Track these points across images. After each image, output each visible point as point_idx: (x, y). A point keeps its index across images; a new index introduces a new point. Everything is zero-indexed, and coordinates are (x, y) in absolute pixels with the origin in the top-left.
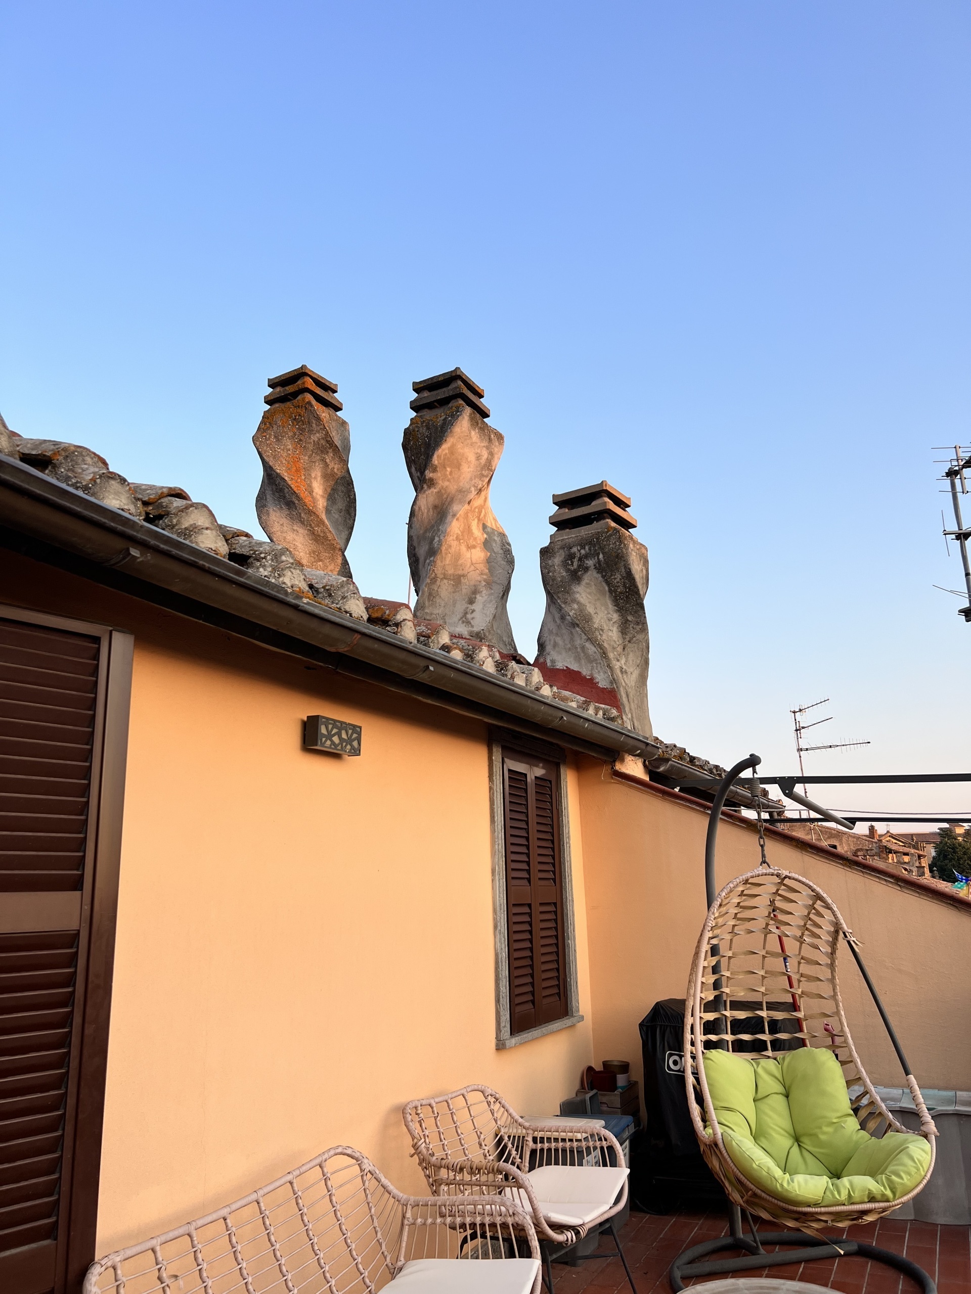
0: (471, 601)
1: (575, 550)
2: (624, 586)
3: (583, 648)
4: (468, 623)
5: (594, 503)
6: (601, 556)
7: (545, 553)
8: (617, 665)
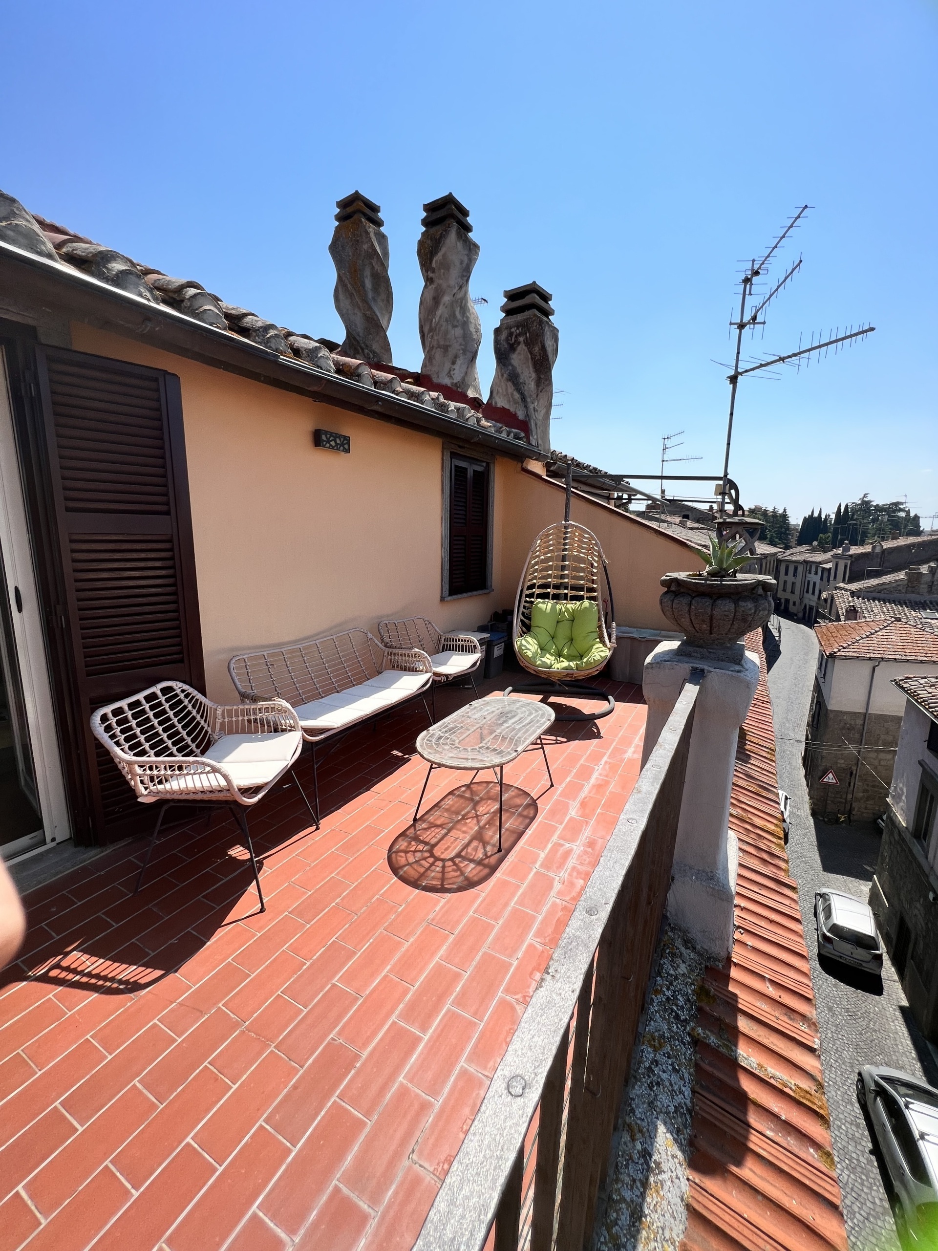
0: (454, 363)
1: (513, 330)
2: (540, 355)
3: (512, 394)
4: (451, 377)
5: (527, 297)
6: (528, 334)
7: (497, 331)
8: (531, 406)
